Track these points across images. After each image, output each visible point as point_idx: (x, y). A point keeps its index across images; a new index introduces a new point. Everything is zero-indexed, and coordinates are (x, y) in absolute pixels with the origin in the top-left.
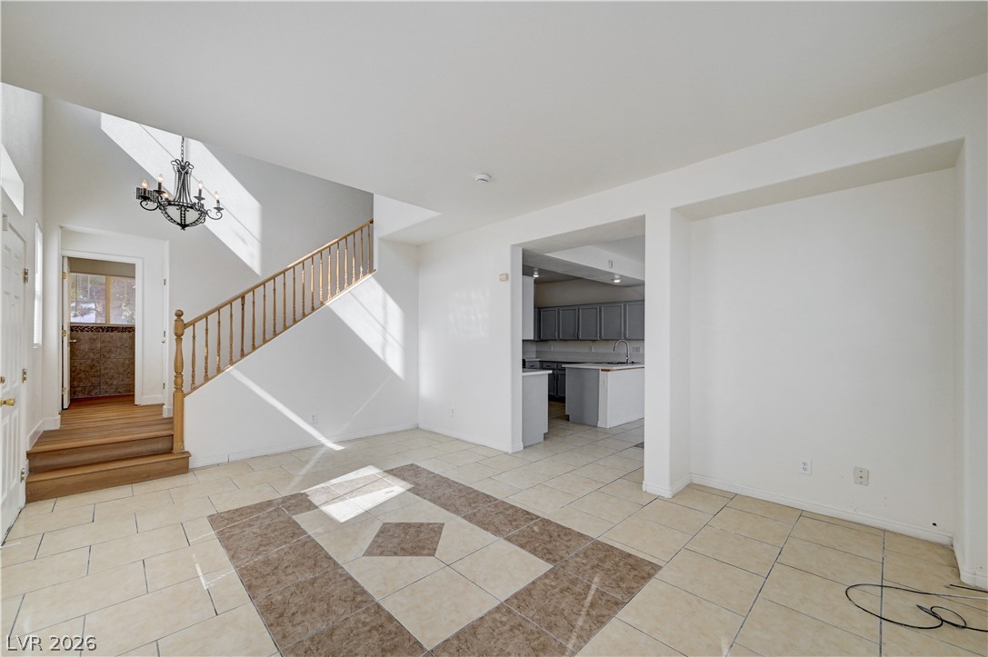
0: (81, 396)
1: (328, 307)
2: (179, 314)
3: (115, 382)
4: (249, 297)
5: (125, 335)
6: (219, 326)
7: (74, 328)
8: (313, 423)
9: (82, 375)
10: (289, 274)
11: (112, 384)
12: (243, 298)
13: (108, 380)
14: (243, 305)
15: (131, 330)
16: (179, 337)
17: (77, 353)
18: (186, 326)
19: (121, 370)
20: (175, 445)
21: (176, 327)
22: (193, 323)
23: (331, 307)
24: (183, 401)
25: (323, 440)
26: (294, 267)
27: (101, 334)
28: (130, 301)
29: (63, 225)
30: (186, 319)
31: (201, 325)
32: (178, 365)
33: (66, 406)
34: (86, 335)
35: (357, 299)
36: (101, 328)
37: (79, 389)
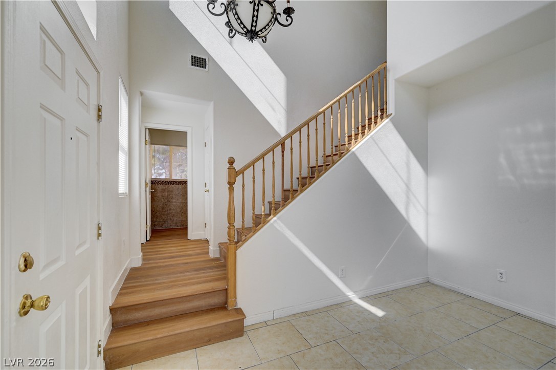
0: (157, 228)
1: (353, 153)
2: (231, 162)
3: (175, 219)
4: (288, 142)
5: (180, 186)
6: (264, 173)
7: (154, 182)
8: (342, 278)
9: (158, 214)
10: (320, 118)
11: (173, 220)
12: (283, 145)
13: (171, 217)
14: (283, 152)
15: (184, 183)
16: (231, 184)
17: (156, 198)
18: (237, 174)
19: (179, 210)
20: (229, 300)
21: (230, 176)
22: (242, 171)
23: (356, 153)
24: (235, 253)
25: (351, 295)
26: (324, 112)
27: (167, 186)
28: (183, 163)
29: (143, 90)
30: (237, 166)
31: (249, 173)
32: (231, 215)
33: (148, 239)
34: (160, 187)
35: (377, 145)
36: (167, 181)
37: (156, 223)
